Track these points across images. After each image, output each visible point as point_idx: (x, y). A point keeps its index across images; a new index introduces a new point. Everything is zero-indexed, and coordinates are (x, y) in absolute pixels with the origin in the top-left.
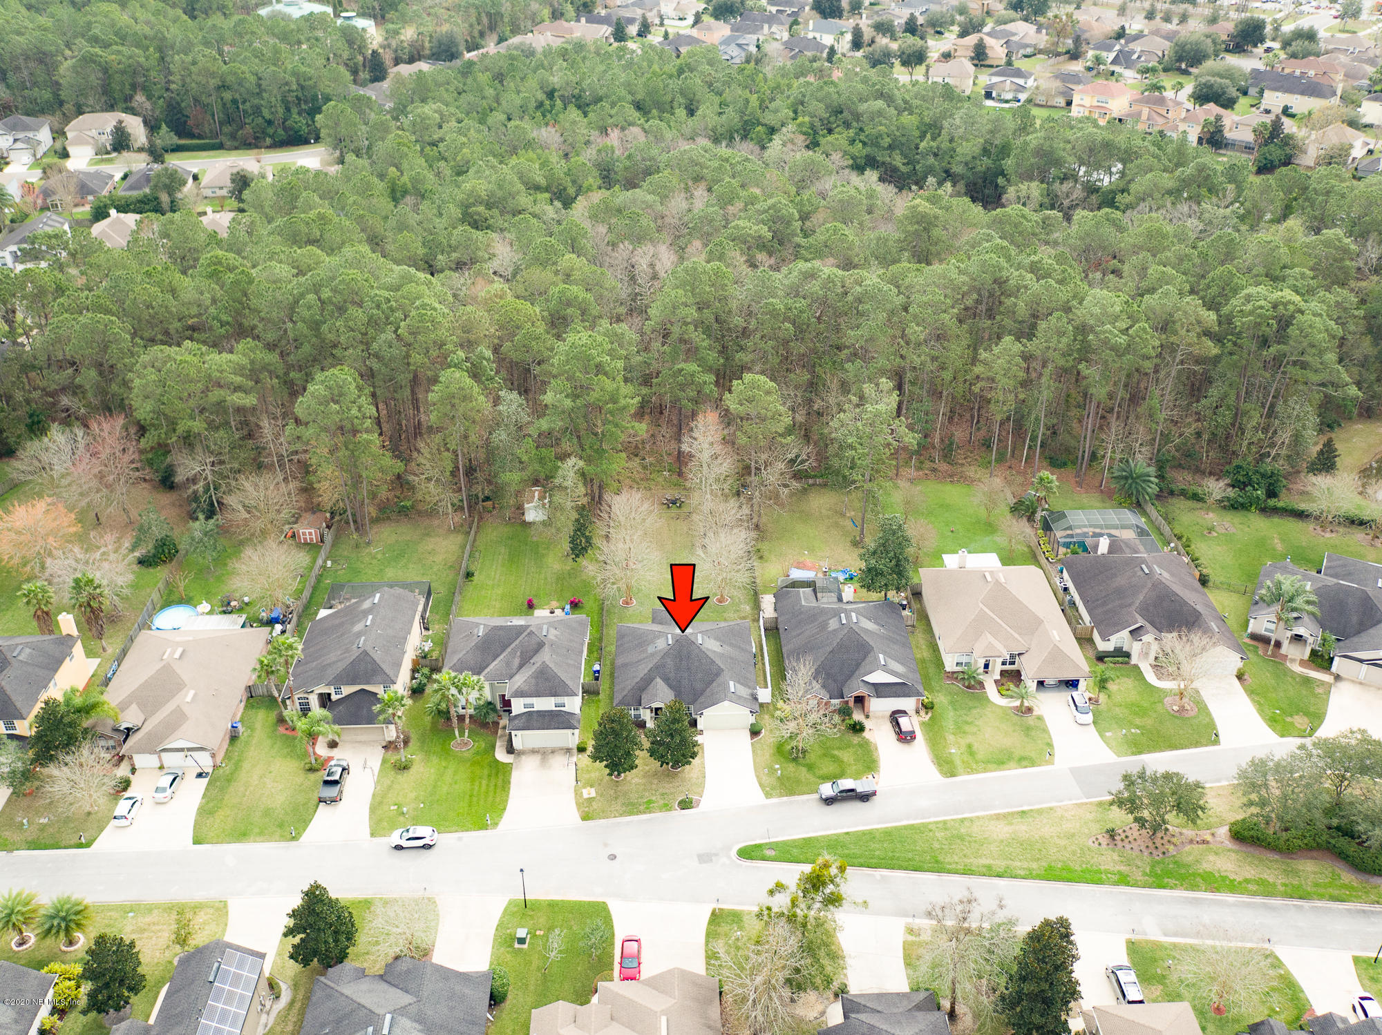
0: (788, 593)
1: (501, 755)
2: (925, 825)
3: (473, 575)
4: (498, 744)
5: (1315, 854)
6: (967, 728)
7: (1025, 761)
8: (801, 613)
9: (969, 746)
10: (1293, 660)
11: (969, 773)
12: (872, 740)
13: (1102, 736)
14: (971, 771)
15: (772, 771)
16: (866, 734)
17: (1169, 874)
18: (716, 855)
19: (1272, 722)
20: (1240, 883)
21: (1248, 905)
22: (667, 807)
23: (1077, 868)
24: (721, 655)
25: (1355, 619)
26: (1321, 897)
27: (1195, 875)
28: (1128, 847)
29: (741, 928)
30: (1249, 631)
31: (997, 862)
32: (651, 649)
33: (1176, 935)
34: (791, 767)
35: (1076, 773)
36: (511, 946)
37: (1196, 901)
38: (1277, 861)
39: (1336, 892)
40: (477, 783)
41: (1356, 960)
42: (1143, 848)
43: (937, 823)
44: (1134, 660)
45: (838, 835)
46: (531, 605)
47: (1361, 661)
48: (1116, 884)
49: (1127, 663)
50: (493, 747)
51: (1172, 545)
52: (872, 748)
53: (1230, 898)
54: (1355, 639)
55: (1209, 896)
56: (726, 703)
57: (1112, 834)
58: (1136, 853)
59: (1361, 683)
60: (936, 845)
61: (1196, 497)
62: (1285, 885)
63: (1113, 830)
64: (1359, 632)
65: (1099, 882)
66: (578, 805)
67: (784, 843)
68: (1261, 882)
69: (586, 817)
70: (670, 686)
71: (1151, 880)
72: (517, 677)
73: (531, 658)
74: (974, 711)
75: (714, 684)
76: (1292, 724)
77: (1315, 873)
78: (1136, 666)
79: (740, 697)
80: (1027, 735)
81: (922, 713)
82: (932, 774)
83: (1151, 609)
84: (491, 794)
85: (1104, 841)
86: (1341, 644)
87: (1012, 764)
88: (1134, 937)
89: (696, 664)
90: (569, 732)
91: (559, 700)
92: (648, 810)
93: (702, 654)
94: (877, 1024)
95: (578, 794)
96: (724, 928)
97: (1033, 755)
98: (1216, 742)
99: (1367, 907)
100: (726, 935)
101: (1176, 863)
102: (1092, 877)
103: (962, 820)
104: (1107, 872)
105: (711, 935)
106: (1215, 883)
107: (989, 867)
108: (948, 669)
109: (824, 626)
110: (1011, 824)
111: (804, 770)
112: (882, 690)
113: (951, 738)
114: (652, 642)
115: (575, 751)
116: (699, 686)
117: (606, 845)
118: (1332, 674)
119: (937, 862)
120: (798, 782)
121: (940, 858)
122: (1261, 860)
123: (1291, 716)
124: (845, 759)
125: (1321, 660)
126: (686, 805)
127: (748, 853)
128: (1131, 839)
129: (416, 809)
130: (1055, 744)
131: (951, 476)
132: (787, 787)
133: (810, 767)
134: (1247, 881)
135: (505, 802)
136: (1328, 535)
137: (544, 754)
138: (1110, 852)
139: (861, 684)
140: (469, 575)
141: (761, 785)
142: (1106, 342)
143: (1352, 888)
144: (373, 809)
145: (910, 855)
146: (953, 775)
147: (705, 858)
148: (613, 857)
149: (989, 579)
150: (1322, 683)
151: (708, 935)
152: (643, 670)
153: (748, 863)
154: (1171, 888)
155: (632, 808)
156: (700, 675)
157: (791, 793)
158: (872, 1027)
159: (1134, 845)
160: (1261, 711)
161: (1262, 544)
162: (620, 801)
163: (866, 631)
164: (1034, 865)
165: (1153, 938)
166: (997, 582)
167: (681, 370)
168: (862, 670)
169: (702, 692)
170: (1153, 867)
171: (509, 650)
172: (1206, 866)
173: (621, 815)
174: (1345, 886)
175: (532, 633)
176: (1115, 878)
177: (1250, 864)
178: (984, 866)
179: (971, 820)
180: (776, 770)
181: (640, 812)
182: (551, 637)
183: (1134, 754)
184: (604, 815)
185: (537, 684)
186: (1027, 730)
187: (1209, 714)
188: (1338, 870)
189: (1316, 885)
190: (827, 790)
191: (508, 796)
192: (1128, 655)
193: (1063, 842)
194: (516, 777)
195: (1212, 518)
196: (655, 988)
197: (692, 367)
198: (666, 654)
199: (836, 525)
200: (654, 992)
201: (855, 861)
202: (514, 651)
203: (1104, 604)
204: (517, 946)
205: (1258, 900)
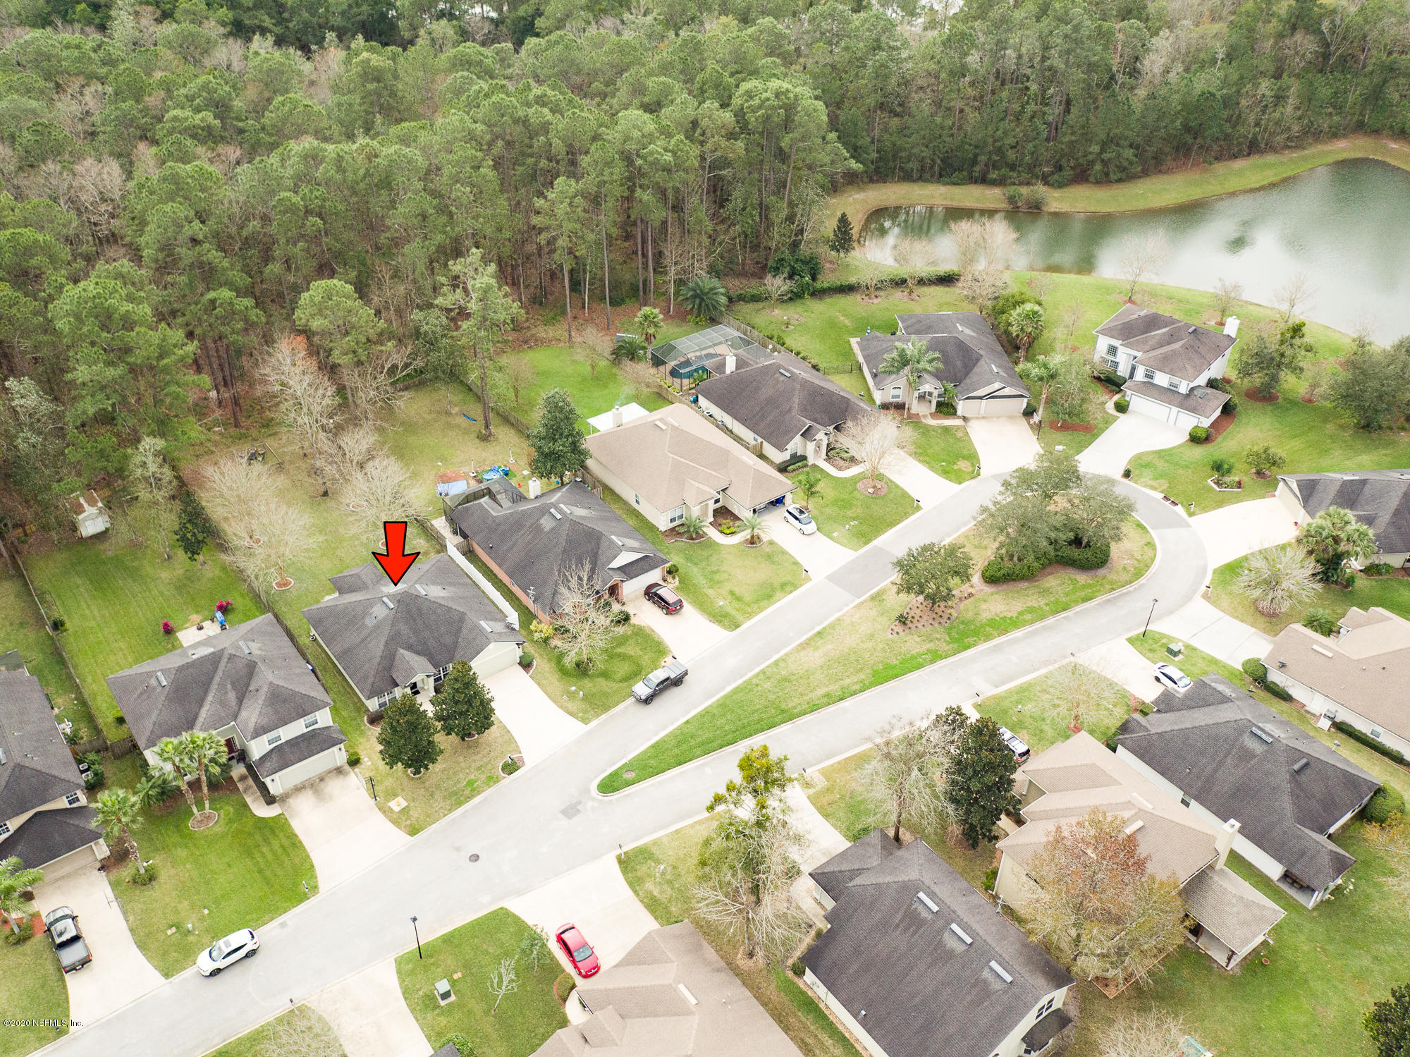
0: (467, 509)
1: (261, 810)
2: (748, 682)
3: (62, 624)
4: (249, 800)
5: (1048, 570)
6: (717, 577)
7: (788, 586)
8: (499, 524)
9: (732, 593)
10: (925, 416)
11: (749, 619)
12: (643, 624)
13: (831, 538)
14: (750, 615)
15: (572, 696)
16: (633, 621)
17: (964, 634)
18: (580, 803)
19: (945, 473)
20: (1017, 617)
21: (1034, 633)
22: (492, 780)
23: (895, 662)
24: (452, 599)
25: (959, 364)
26: (1076, 603)
27: (982, 626)
28: (920, 625)
29: (658, 862)
30: (878, 402)
31: (832, 687)
32: (370, 622)
33: (1003, 683)
34: (587, 683)
35: (834, 578)
36: (437, 1006)
37: (998, 648)
38: (1029, 588)
39: (1083, 594)
40: (257, 856)
41: (1130, 640)
42: (931, 621)
43: (757, 675)
44: (811, 461)
45: (680, 728)
46: (168, 630)
47: (981, 398)
48: (932, 662)
49: (806, 466)
50: (246, 806)
51: (770, 347)
52: (648, 632)
53: (1018, 634)
54: (968, 381)
55: (1003, 639)
56: (492, 646)
57: (903, 620)
58: (929, 628)
59: (984, 418)
60: (772, 697)
61: (755, 299)
62: (1047, 605)
63: (901, 616)
64: (967, 374)
65: (920, 666)
66: (396, 822)
67: (636, 759)
68: (1031, 610)
69: (413, 831)
70: (418, 653)
71: (956, 645)
72: (244, 714)
73: (248, 685)
74: (713, 559)
75: (464, 631)
76: (960, 470)
77: (1060, 585)
78: (814, 466)
79: (500, 634)
80: (773, 563)
81: (669, 579)
82: (717, 633)
83: (809, 407)
84: (286, 859)
85: (899, 628)
86: (959, 388)
87: (778, 594)
88: (979, 700)
89: (433, 617)
90: (335, 749)
91: (310, 718)
92: (475, 792)
93: (434, 605)
94: (880, 880)
95: (386, 811)
96: (642, 870)
97: (789, 578)
98: (918, 508)
99: (1108, 596)
100: (649, 876)
101: (963, 623)
102: (910, 665)
103: (776, 663)
104: (920, 655)
105: (635, 883)
106: (1002, 626)
107: (828, 695)
108: (663, 528)
109: (537, 529)
110: (818, 648)
111: (601, 680)
112: (630, 571)
113: (710, 592)
114: (365, 613)
115: (347, 767)
116: (448, 640)
117: (458, 849)
118: (959, 417)
119: (783, 711)
120: (605, 694)
121: (783, 706)
122: (1018, 592)
123: (955, 463)
124: (632, 653)
125: (946, 408)
126: (511, 767)
127: (610, 785)
128: (917, 618)
129: (202, 919)
130: (799, 559)
131: (526, 342)
132: (596, 705)
133: (605, 675)
134: (1020, 613)
135: (307, 858)
136: (875, 301)
137: (314, 785)
138: (910, 637)
139: (611, 573)
140: (58, 625)
141: (571, 714)
142: (656, 163)
143: (1090, 586)
144: (142, 946)
145: (756, 716)
146: (737, 626)
147: (571, 811)
148: (475, 858)
149: (664, 427)
150: (958, 428)
151: (631, 885)
152: (377, 648)
153: (616, 796)
154: (974, 645)
155: (458, 798)
156: (443, 629)
157: (606, 708)
158: (877, 886)
159: (923, 621)
160: (932, 468)
161: (832, 324)
162: (438, 795)
163: (583, 518)
164: (862, 676)
165: (990, 694)
166: (675, 428)
167: (213, 301)
168: (602, 559)
169: (456, 644)
170: (949, 634)
171: (214, 686)
172: (985, 616)
173: (450, 811)
174: (1084, 587)
175: (232, 657)
176: (929, 657)
177: (1013, 598)
178: (824, 696)
179: (783, 659)
180: (576, 692)
181: (469, 798)
182: (256, 652)
183: (866, 543)
184: (430, 819)
185: (276, 712)
186: (769, 557)
187: (897, 486)
188: (1073, 577)
189: (1067, 594)
190: (642, 690)
191: (305, 850)
192: (804, 458)
193: (870, 645)
194: (297, 825)
195: (780, 313)
196: (639, 963)
197: (225, 294)
198: (395, 621)
199: (450, 426)
200: (643, 967)
201: (715, 744)
202: (222, 685)
203: (763, 418)
204: (443, 1003)
205: (1038, 625)
